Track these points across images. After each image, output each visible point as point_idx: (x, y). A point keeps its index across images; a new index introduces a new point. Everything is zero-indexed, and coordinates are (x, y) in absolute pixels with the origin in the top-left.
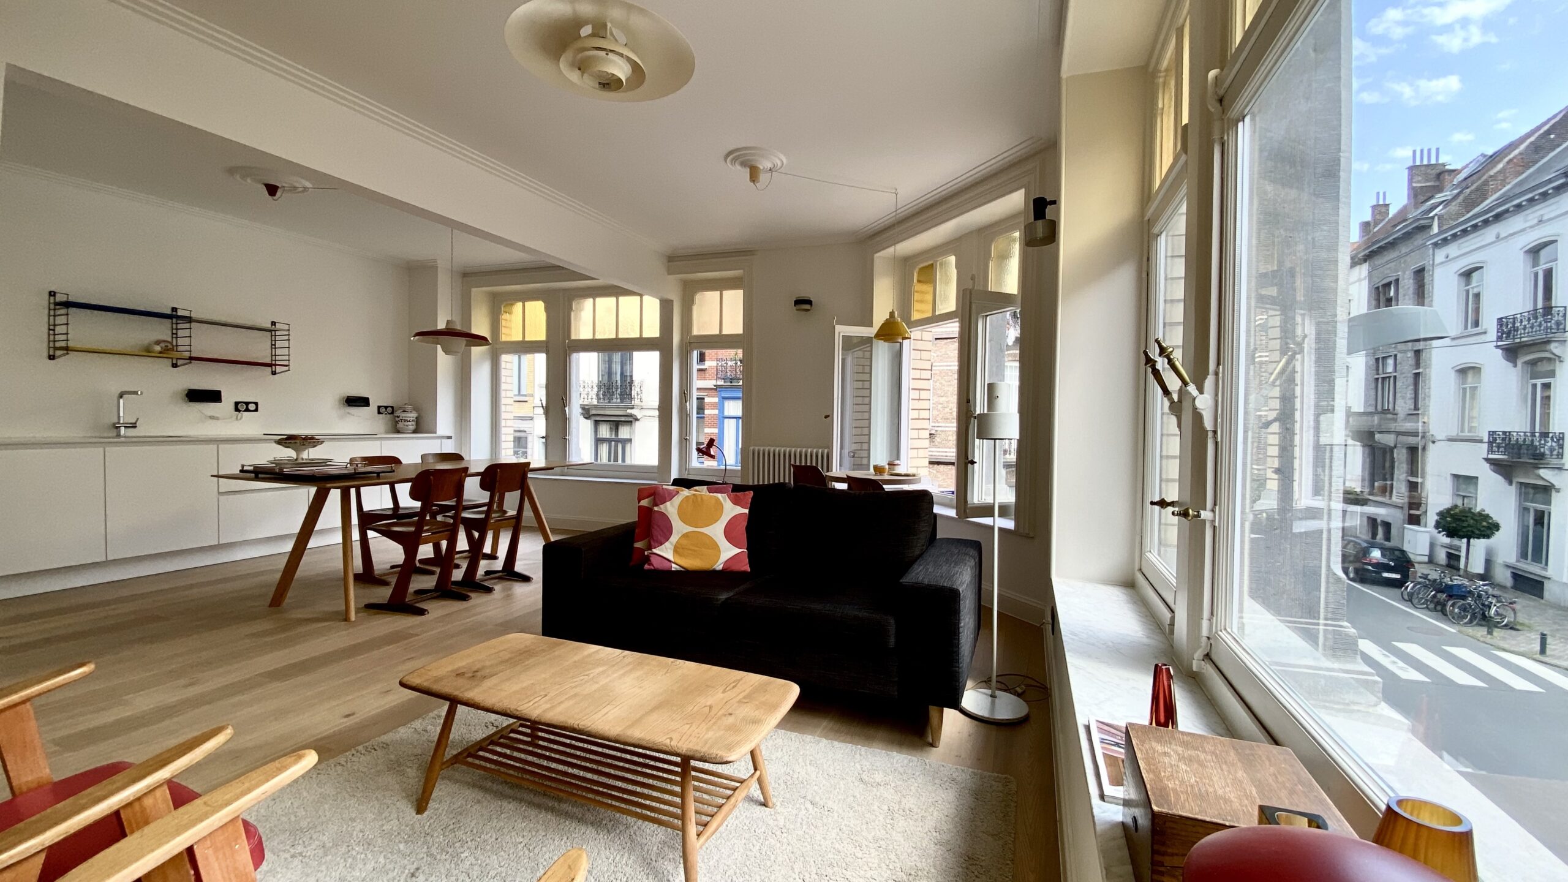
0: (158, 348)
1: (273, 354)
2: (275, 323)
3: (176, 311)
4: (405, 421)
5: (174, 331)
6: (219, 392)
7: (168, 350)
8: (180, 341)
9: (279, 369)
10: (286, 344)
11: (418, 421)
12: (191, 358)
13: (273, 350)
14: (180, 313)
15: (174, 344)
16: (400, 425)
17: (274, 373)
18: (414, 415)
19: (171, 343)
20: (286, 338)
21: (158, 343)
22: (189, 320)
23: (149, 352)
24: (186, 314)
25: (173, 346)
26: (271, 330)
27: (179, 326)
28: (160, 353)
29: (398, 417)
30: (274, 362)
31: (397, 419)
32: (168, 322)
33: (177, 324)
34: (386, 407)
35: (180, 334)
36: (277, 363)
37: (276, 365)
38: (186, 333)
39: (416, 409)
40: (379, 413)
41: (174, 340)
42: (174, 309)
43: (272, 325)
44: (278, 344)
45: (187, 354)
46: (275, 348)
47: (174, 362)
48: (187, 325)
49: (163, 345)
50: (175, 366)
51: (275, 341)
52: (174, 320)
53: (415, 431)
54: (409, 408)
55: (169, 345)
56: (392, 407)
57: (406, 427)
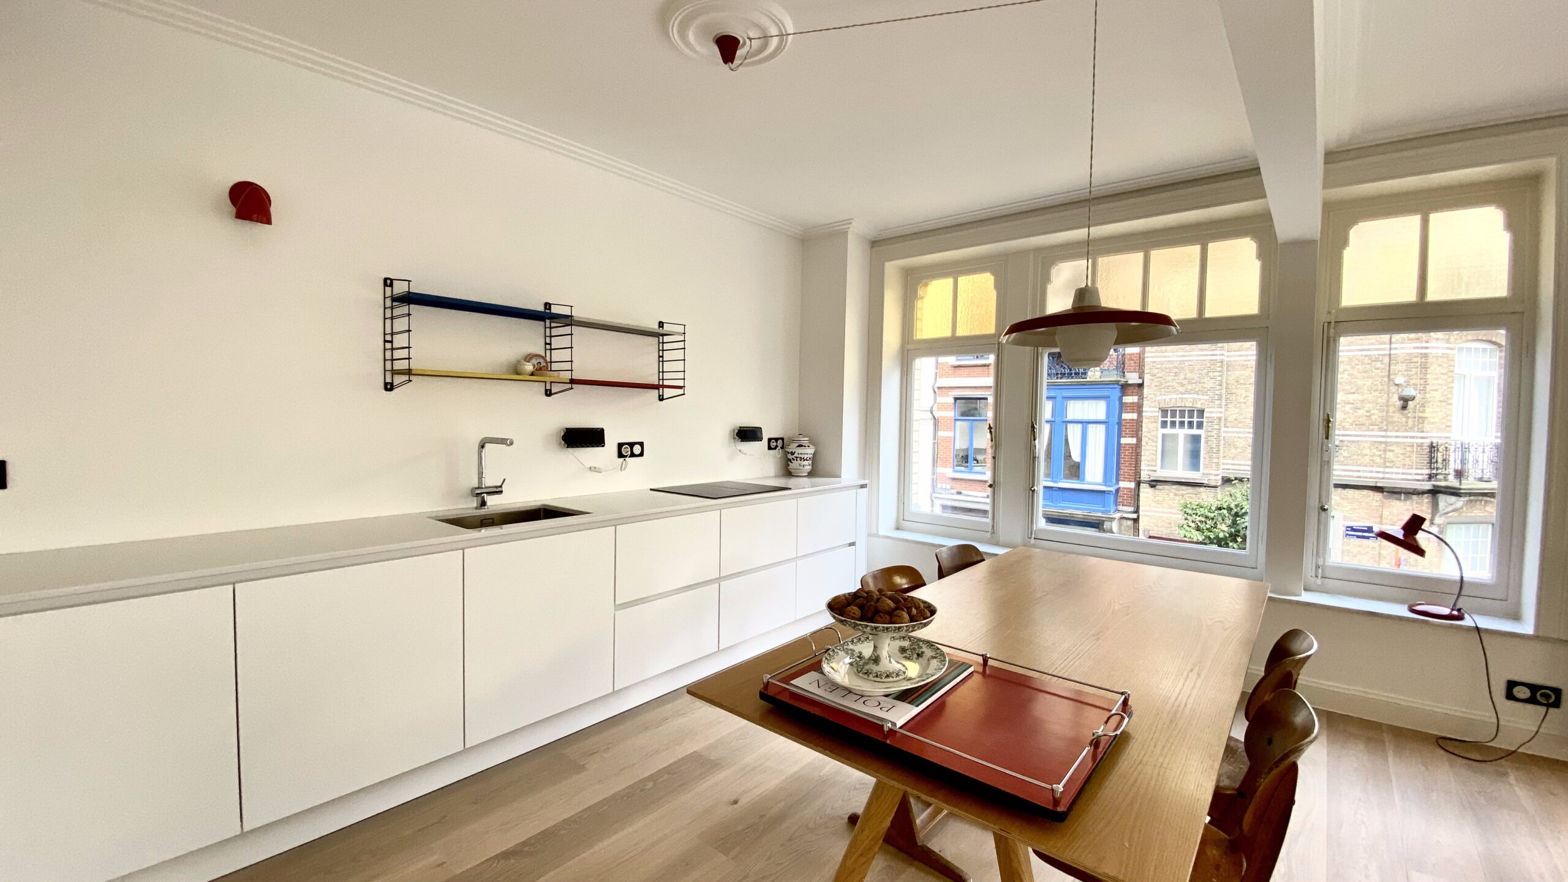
0: (529, 367)
1: (661, 369)
2: (663, 323)
3: (550, 309)
4: (800, 459)
5: (548, 341)
6: (602, 430)
7: (541, 369)
8: (556, 355)
9: (668, 393)
10: (679, 355)
11: (814, 459)
12: (573, 381)
13: (661, 363)
14: (555, 310)
15: (548, 359)
16: (794, 465)
17: (661, 398)
18: (809, 451)
19: (544, 358)
20: (681, 345)
21: (529, 358)
22: (568, 320)
23: (518, 374)
24: (566, 311)
25: (546, 362)
26: (658, 334)
27: (555, 332)
28: (532, 374)
29: (793, 453)
30: (661, 383)
31: (790, 456)
32: (538, 325)
33: (551, 328)
34: (776, 440)
35: (556, 342)
36: (666, 383)
37: (664, 386)
38: (565, 342)
39: (812, 442)
40: (770, 448)
41: (548, 352)
42: (548, 306)
43: (659, 327)
44: (667, 356)
45: (567, 376)
46: (663, 361)
47: (548, 387)
48: (567, 330)
49: (534, 361)
50: (549, 393)
51: (663, 350)
52: (548, 321)
53: (811, 474)
54: (805, 440)
55: (541, 360)
56: (782, 439)
57: (802, 468)
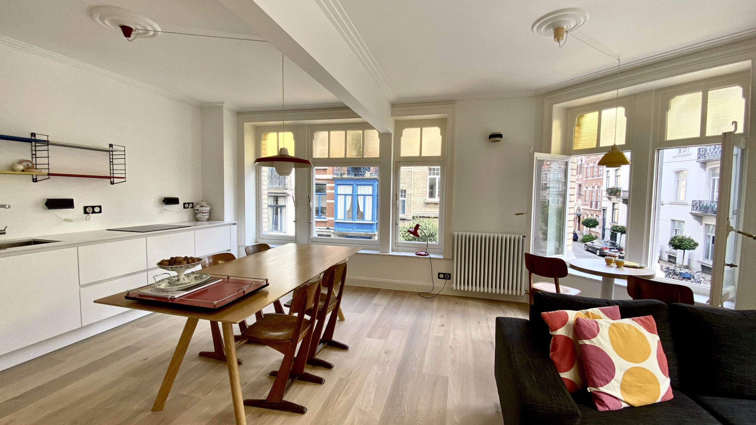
0: (21, 167)
1: (112, 168)
2: (112, 145)
3: (35, 136)
4: (202, 213)
5: (34, 153)
6: (72, 200)
7: (29, 168)
8: (39, 161)
9: (116, 180)
10: (122, 161)
11: (210, 212)
12: (49, 174)
13: (111, 166)
14: (38, 137)
15: (34, 162)
16: (199, 216)
17: (112, 183)
18: (208, 209)
19: (31, 162)
20: (123, 156)
21: (21, 162)
22: (47, 143)
23: (14, 171)
24: (45, 138)
25: (33, 164)
26: (110, 150)
27: (38, 148)
28: (23, 171)
29: (198, 210)
30: (112, 175)
31: (197, 212)
32: (28, 145)
33: (35, 146)
34: (189, 204)
35: (39, 154)
36: (115, 176)
37: (114, 177)
38: (45, 154)
39: (209, 204)
40: (184, 208)
41: (34, 159)
42: (33, 134)
43: (110, 146)
44: (115, 161)
45: (46, 172)
46: (113, 164)
47: (35, 177)
48: (45, 148)
49: (24, 164)
50: (35, 180)
51: (113, 159)
52: (33, 143)
53: (208, 220)
54: (204, 204)
55: (29, 163)
56: (192, 203)
57: (203, 217)
